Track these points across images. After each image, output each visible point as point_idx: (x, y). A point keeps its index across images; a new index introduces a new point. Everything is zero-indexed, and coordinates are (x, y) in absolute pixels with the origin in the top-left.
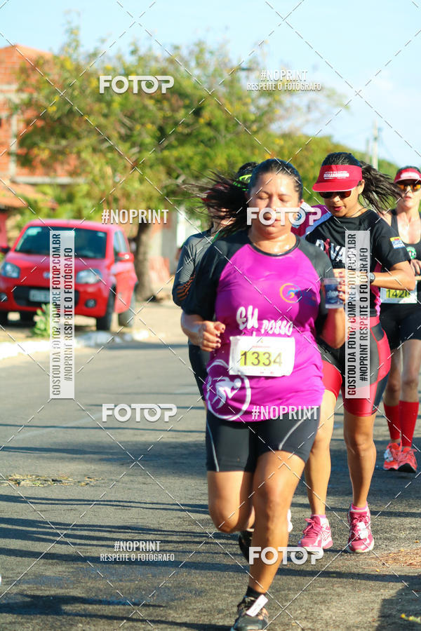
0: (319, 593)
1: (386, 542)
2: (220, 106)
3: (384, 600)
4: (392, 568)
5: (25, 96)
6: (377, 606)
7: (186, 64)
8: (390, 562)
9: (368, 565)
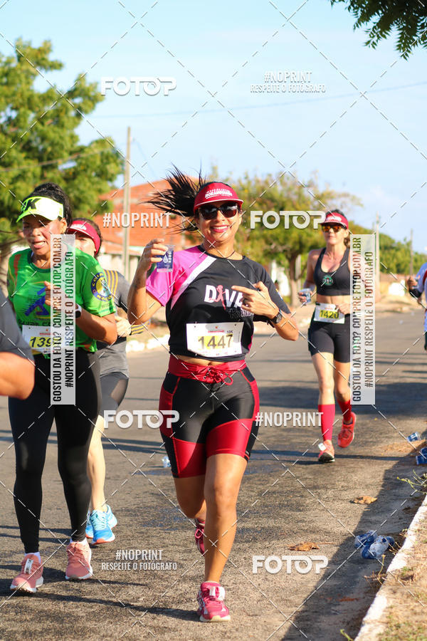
0: (351, 467)
1: (387, 439)
3: (386, 470)
4: (389, 453)
6: (382, 474)
7: (275, 184)
8: (389, 450)
9: (377, 451)
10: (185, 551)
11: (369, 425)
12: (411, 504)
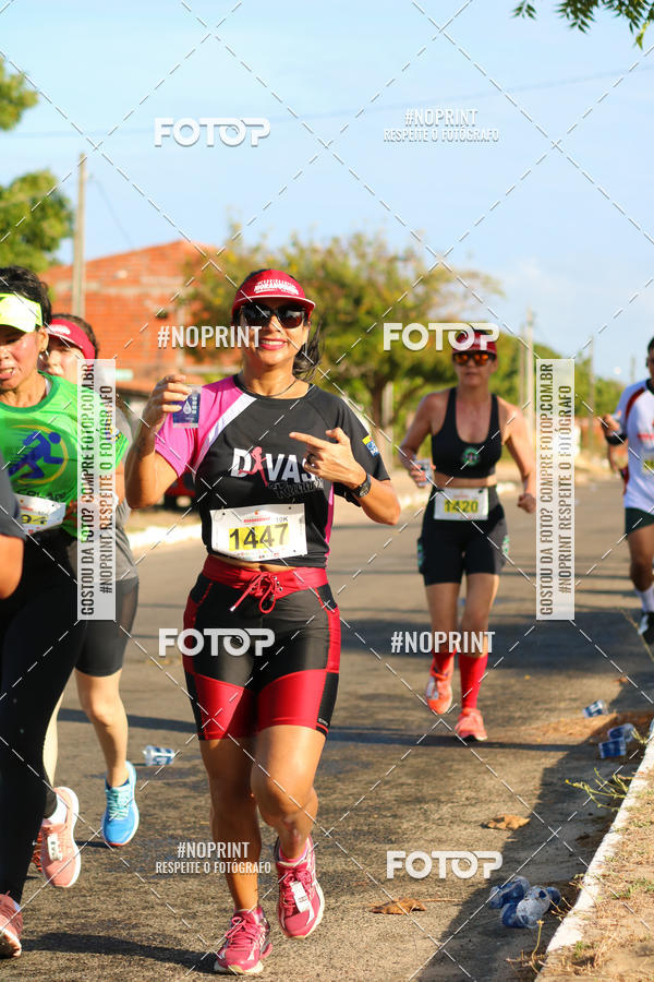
0: (483, 764)
1: (547, 713)
2: (379, 295)
3: (546, 769)
4: (551, 738)
5: (191, 290)
6: (539, 775)
7: (346, 255)
8: (551, 731)
9: (530, 735)
10: (184, 916)
11: (514, 689)
12: (591, 830)
